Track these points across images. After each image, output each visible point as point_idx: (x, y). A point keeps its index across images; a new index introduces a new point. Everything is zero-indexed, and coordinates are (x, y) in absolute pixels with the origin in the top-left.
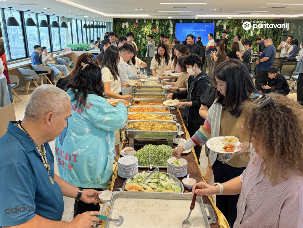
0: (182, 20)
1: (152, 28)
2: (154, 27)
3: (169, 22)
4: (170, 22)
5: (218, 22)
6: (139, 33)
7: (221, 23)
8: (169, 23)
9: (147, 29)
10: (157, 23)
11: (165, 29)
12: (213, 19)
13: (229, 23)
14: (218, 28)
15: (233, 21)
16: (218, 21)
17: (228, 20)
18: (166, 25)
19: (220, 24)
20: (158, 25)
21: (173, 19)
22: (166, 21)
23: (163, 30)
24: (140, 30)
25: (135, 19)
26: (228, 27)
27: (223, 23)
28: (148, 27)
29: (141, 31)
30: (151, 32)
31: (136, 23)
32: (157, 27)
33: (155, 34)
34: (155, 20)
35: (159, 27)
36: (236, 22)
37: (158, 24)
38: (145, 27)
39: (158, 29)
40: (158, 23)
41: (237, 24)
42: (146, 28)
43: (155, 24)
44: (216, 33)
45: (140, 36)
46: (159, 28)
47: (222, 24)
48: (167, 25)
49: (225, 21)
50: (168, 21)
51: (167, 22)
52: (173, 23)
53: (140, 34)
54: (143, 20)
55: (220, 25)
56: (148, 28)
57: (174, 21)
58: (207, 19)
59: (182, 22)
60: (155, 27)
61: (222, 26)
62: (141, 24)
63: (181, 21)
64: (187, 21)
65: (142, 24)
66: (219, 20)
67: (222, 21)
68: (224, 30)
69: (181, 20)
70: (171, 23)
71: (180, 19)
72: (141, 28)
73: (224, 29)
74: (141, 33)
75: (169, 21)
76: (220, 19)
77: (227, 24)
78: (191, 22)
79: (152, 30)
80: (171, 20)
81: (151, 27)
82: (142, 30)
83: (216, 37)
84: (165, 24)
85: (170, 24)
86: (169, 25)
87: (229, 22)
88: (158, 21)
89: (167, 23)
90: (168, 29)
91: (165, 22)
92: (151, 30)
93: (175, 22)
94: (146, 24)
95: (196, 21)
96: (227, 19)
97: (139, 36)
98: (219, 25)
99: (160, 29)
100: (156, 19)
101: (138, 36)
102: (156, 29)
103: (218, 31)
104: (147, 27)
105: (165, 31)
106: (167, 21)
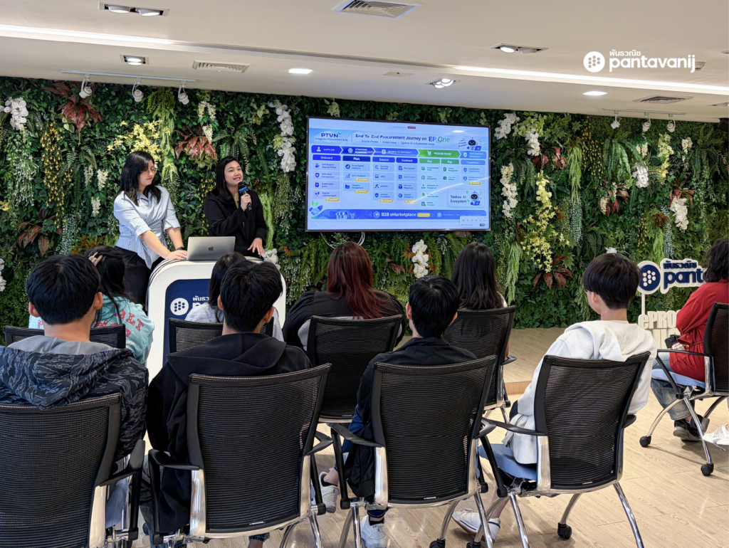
0: (340, 102)
1: (174, 135)
2: (186, 131)
3: (272, 111)
4: (279, 111)
5: (502, 123)
6: (98, 158)
7: (516, 128)
8: (274, 115)
9: (148, 142)
10: (206, 110)
11: (250, 143)
12: (480, 111)
13: (548, 130)
14: (505, 148)
15: (565, 122)
16: (503, 118)
17: (545, 117)
18: (259, 123)
19: (513, 131)
20: (209, 122)
21: (294, 97)
22: (255, 107)
23: (238, 147)
24: (104, 142)
25: (73, 86)
26: (546, 146)
27: (523, 128)
28: (151, 126)
29: (110, 147)
30: (169, 155)
31: (80, 106)
32: (208, 132)
33: (194, 166)
34: (194, 95)
35: (215, 132)
36: (577, 126)
37: (213, 117)
38: (137, 127)
39: (210, 139)
40: (212, 111)
41: (579, 133)
42: (142, 136)
43: (196, 114)
44: (499, 172)
45: (102, 176)
46: (218, 138)
47: (520, 133)
48: (262, 124)
49: (533, 121)
50: (267, 107)
51: (263, 107)
52: (291, 114)
53: (101, 167)
54: (123, 91)
55: (514, 134)
56: (156, 136)
57: (300, 105)
58: (455, 109)
59: (338, 112)
60: (196, 132)
61: (523, 142)
62: (112, 112)
63: (334, 109)
64: (362, 111)
65: (117, 112)
66: (506, 115)
67: (518, 119)
68: (529, 156)
69: (336, 105)
70: (283, 114)
71: (330, 101)
72: (112, 136)
73: (529, 153)
74: (109, 157)
75: (271, 105)
76: (509, 112)
77: (541, 130)
78: (383, 119)
79: (174, 147)
80: (282, 103)
81: (168, 131)
82: (119, 143)
83: (502, 186)
84: (254, 120)
85: (279, 119)
86: (270, 124)
87: (547, 125)
88: (210, 102)
89: (260, 113)
90: (266, 143)
91: (252, 109)
92: (168, 147)
93: (302, 110)
94: (138, 115)
95: (406, 114)
96: (538, 113)
97: (95, 178)
98: (509, 135)
99: (221, 142)
100: (199, 91)
101: (88, 174)
102: (203, 142)
103: (506, 163)
104: (147, 131)
105: (252, 153)
106: (259, 106)
